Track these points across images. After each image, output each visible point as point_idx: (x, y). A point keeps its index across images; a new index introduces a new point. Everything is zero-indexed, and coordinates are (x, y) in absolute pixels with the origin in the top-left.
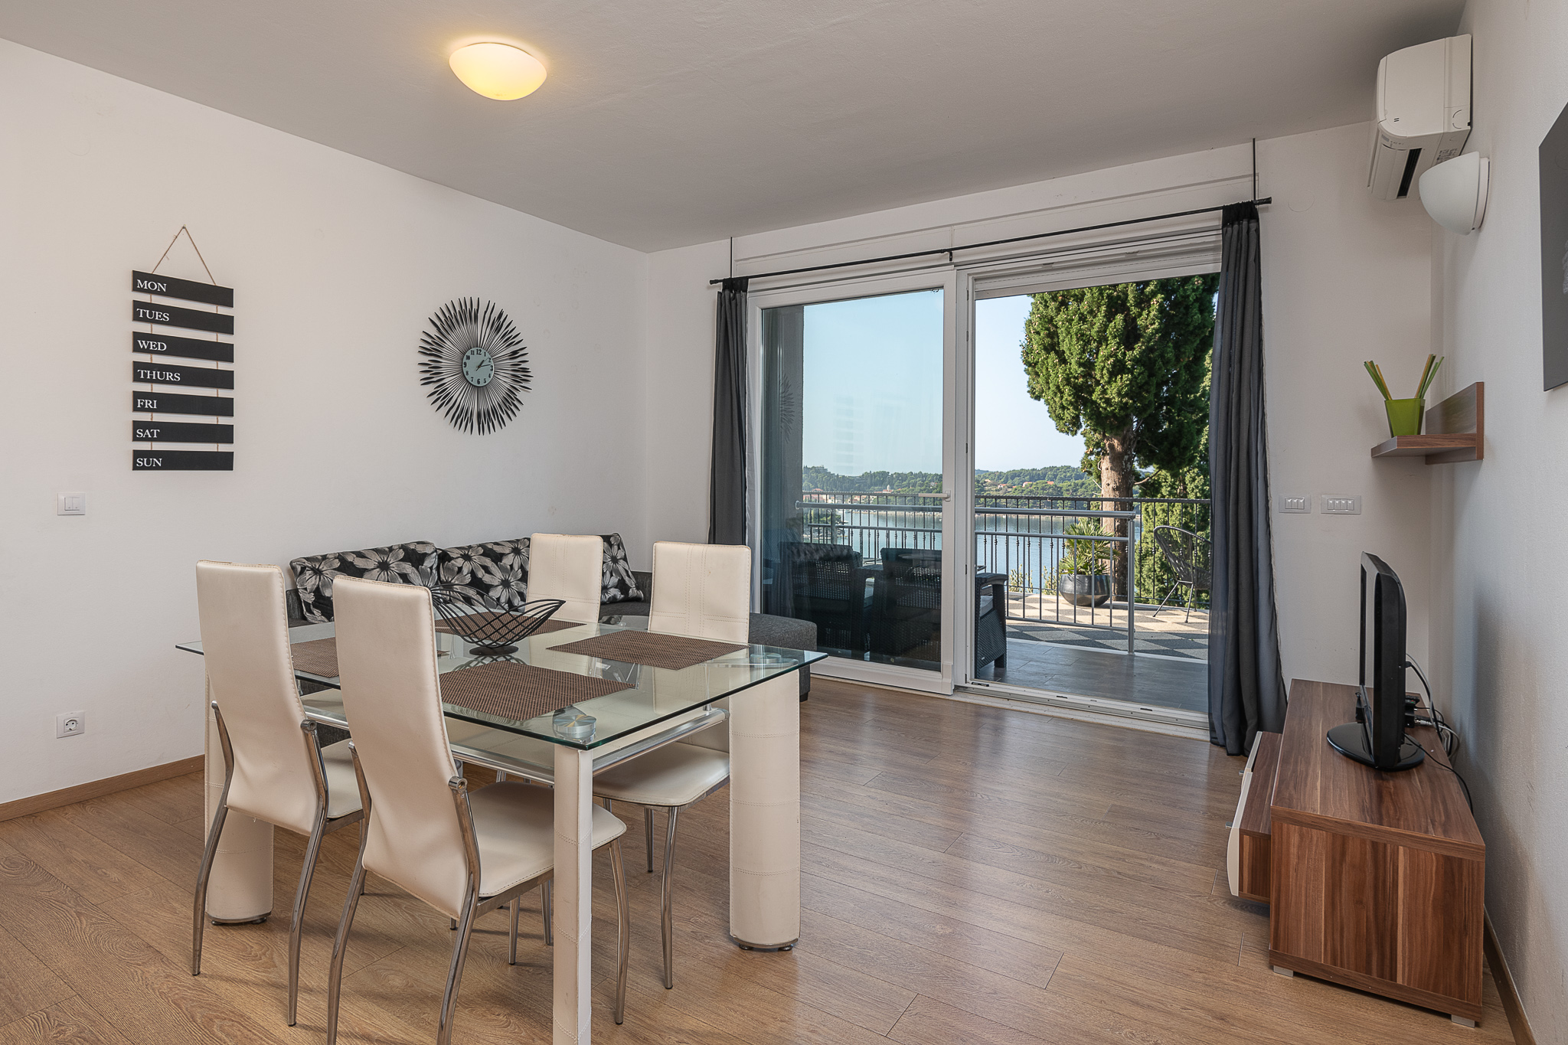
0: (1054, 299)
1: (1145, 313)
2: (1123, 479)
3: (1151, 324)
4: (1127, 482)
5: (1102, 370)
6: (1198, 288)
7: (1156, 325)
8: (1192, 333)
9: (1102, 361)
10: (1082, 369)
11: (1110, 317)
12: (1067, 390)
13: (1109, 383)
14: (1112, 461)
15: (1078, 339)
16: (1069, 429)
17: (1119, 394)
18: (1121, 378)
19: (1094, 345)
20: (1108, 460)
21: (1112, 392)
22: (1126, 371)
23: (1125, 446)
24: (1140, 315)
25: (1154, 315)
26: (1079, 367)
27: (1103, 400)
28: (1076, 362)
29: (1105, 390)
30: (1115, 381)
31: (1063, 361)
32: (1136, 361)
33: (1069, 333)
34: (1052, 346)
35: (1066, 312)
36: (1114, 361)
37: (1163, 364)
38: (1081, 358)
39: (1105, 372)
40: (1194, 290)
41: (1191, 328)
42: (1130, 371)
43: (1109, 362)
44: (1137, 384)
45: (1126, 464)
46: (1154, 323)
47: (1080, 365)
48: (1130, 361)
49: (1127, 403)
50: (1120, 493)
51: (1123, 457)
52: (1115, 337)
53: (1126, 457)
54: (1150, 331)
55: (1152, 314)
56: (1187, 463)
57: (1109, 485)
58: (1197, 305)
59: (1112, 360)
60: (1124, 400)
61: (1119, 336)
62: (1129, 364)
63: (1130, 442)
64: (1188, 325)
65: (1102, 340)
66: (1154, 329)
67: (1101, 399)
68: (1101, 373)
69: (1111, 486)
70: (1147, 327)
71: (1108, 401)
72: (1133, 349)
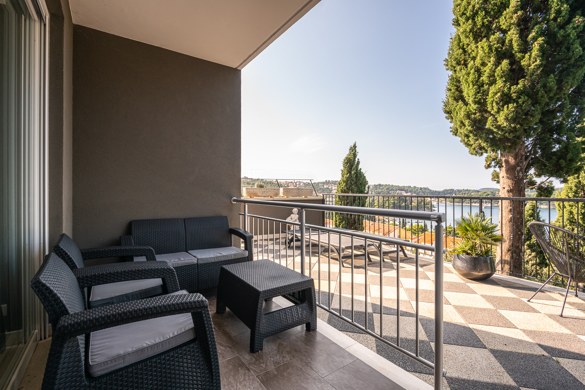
0: (458, 63)
1: (527, 56)
2: (515, 184)
3: (533, 63)
4: (519, 186)
5: (492, 103)
6: (578, 26)
7: (538, 62)
8: (574, 66)
9: (492, 97)
10: (477, 106)
11: (498, 63)
12: (467, 122)
13: (498, 112)
14: (507, 171)
15: (474, 85)
16: (476, 152)
17: (506, 119)
18: (508, 107)
19: (486, 87)
20: (505, 171)
21: (501, 119)
22: (512, 101)
23: (518, 160)
24: (524, 57)
25: (536, 55)
26: (475, 104)
27: (494, 126)
28: (472, 101)
29: (496, 118)
30: (503, 110)
31: (466, 104)
32: (520, 93)
33: (468, 82)
34: (459, 97)
35: (466, 69)
36: (501, 96)
37: (546, 92)
38: (475, 98)
39: (494, 104)
40: (574, 28)
41: (573, 61)
42: (515, 101)
43: (497, 97)
44: (523, 110)
45: (518, 173)
46: (536, 61)
47: (475, 103)
48: (514, 93)
49: (515, 127)
50: (513, 193)
51: (516, 168)
52: (502, 77)
53: (519, 168)
54: (532, 67)
55: (533, 55)
56: (573, 171)
57: (504, 188)
58: (578, 41)
59: (499, 94)
60: (513, 125)
61: (505, 76)
62: (514, 96)
63: (522, 157)
64: (570, 59)
65: (493, 82)
66: (536, 65)
67: (493, 126)
68: (492, 107)
69: (506, 189)
70: (530, 65)
71: (499, 127)
72: (517, 84)
